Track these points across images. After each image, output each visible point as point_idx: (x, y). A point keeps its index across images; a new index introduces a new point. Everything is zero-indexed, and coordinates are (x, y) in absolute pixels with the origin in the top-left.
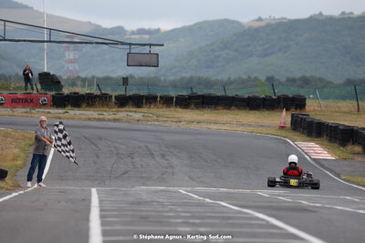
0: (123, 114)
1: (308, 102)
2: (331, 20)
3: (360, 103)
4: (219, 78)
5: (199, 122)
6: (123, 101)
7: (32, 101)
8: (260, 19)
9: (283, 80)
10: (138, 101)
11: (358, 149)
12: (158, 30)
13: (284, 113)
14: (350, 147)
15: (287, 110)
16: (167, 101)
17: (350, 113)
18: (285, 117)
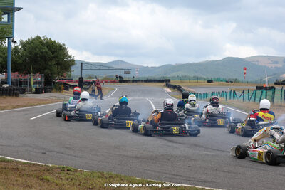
0: (132, 84)
1: (171, 81)
5: (148, 85)
6: (133, 81)
10: (136, 81)
16: (142, 81)
18: (164, 84)
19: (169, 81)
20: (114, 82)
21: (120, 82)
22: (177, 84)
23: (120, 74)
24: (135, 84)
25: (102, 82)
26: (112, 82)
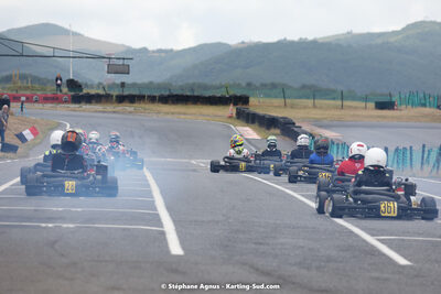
0: (120, 107)
1: (251, 100)
2: (292, 43)
3: (287, 100)
4: (214, 83)
5: (173, 113)
6: (121, 99)
7: (57, 99)
8: (243, 43)
9: (258, 84)
10: (132, 99)
11: (278, 131)
12: (172, 50)
13: (231, 106)
14: (273, 131)
15: (234, 105)
16: (152, 99)
17: (279, 107)
18: (231, 110)
19: (244, 100)
20: (55, 99)
21: (77, 99)
22: (274, 114)
23: (72, 70)
24: (128, 107)
25: (16, 99)
26: (46, 99)
